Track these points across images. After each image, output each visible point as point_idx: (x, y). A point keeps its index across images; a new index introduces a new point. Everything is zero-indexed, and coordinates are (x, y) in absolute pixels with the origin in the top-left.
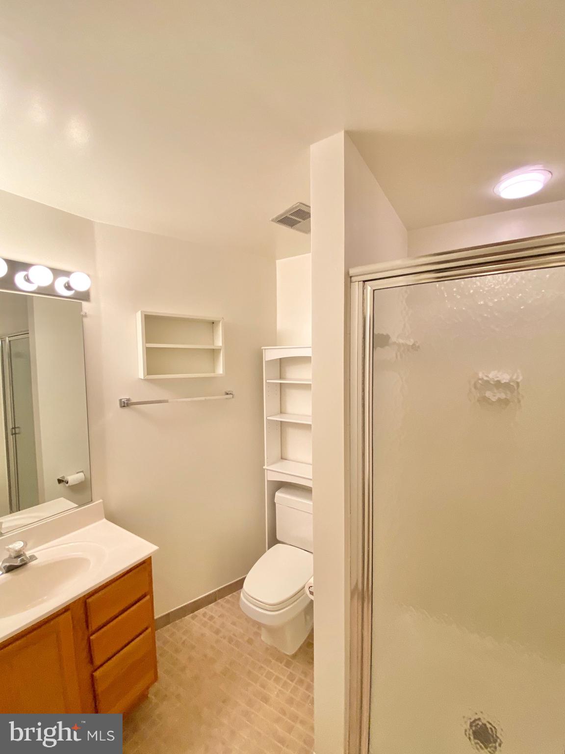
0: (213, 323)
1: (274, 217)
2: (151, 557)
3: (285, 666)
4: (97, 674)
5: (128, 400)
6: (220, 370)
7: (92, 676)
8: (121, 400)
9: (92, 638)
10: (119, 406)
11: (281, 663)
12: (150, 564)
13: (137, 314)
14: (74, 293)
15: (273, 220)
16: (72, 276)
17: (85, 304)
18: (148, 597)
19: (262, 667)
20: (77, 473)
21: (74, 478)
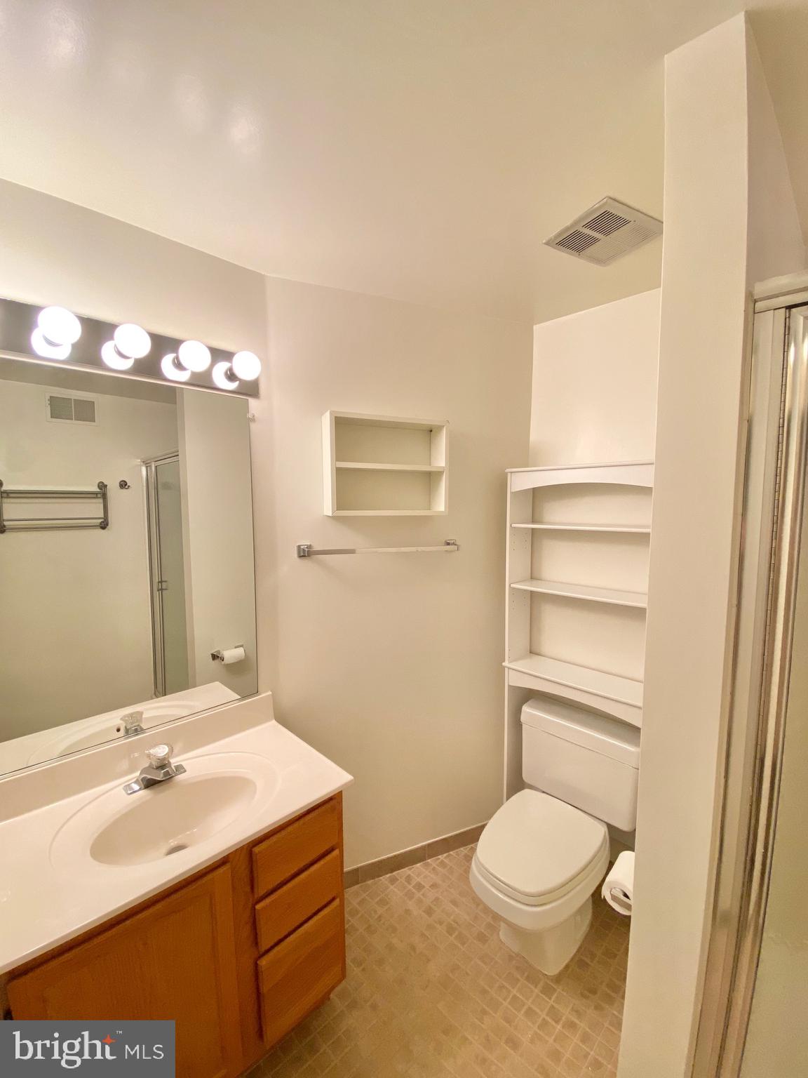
0: (431, 431)
1: (552, 235)
2: (341, 791)
3: (542, 992)
4: (263, 962)
5: (309, 547)
6: (440, 505)
7: (256, 965)
8: (299, 547)
9: (258, 907)
10: (296, 555)
11: (536, 987)
12: (340, 802)
13: (323, 418)
14: (239, 386)
15: (548, 243)
16: (235, 359)
17: (252, 402)
18: (336, 852)
19: (504, 987)
20: (236, 647)
21: (231, 654)
